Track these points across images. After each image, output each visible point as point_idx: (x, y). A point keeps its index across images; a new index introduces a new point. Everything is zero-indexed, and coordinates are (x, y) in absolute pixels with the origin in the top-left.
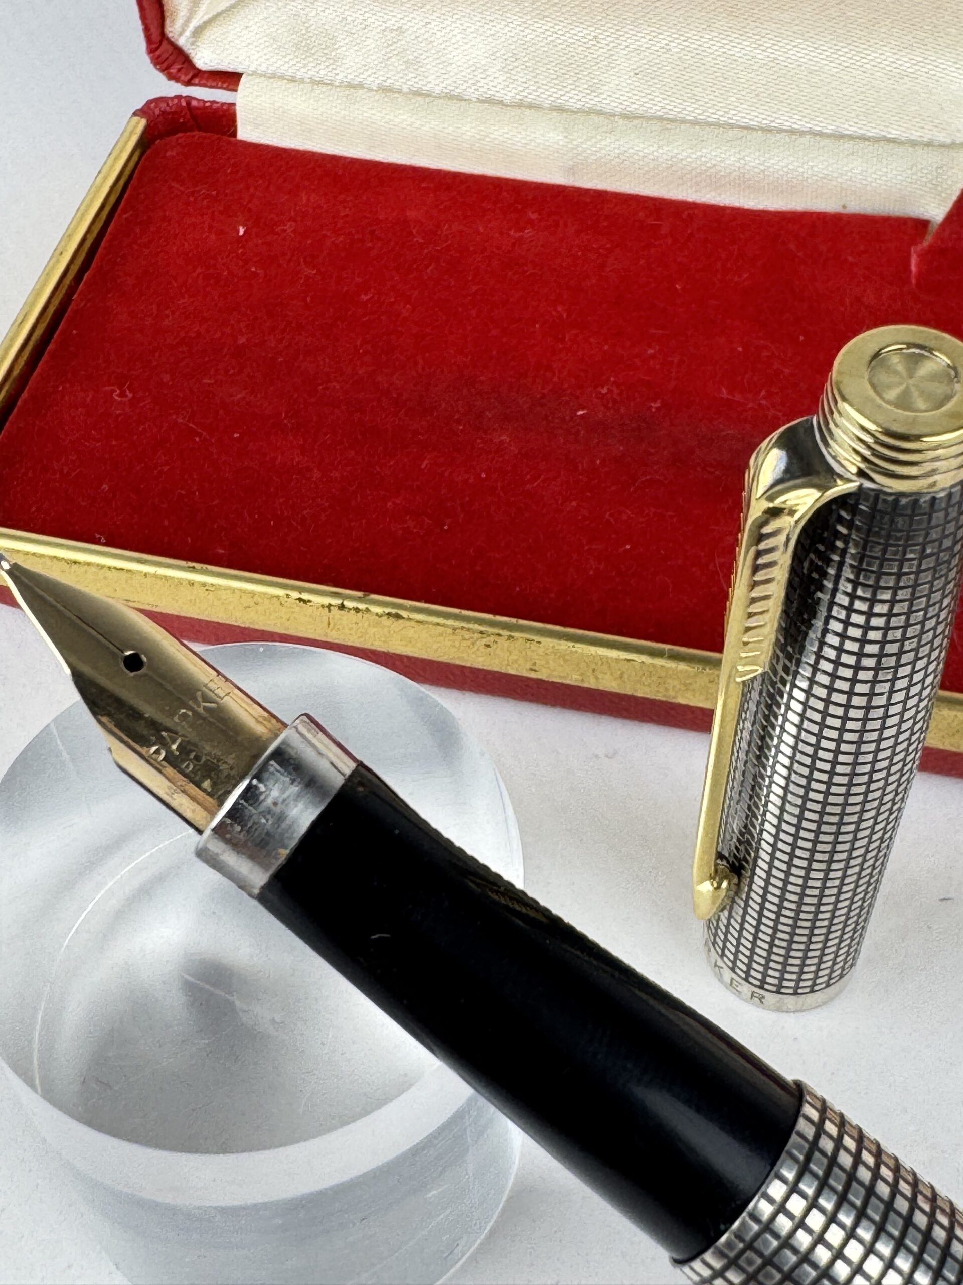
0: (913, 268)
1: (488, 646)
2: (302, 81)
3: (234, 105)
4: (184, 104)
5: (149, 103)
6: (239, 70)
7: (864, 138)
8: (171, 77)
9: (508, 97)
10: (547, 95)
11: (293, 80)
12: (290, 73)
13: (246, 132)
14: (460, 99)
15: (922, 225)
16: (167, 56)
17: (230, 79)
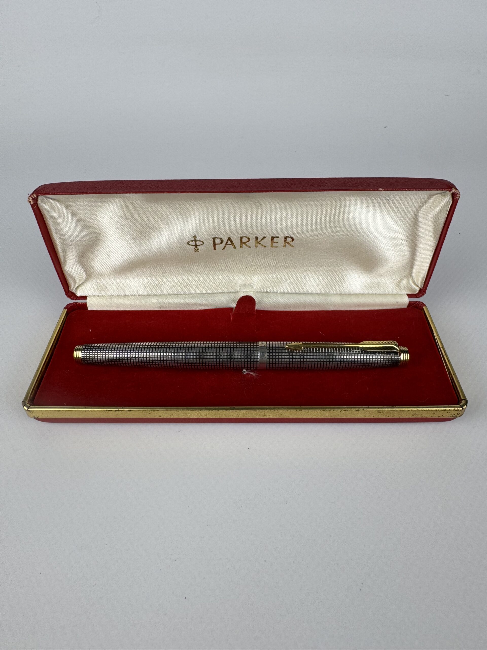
0: (231, 318)
1: (150, 413)
2: (100, 296)
3: (86, 303)
4: (75, 304)
5: (67, 305)
6: (86, 295)
7: (218, 293)
8: (71, 299)
9: (145, 294)
10: (153, 293)
11: (98, 296)
12: (98, 295)
13: (89, 308)
14: (135, 295)
15: (231, 309)
16: (70, 295)
17: (85, 298)
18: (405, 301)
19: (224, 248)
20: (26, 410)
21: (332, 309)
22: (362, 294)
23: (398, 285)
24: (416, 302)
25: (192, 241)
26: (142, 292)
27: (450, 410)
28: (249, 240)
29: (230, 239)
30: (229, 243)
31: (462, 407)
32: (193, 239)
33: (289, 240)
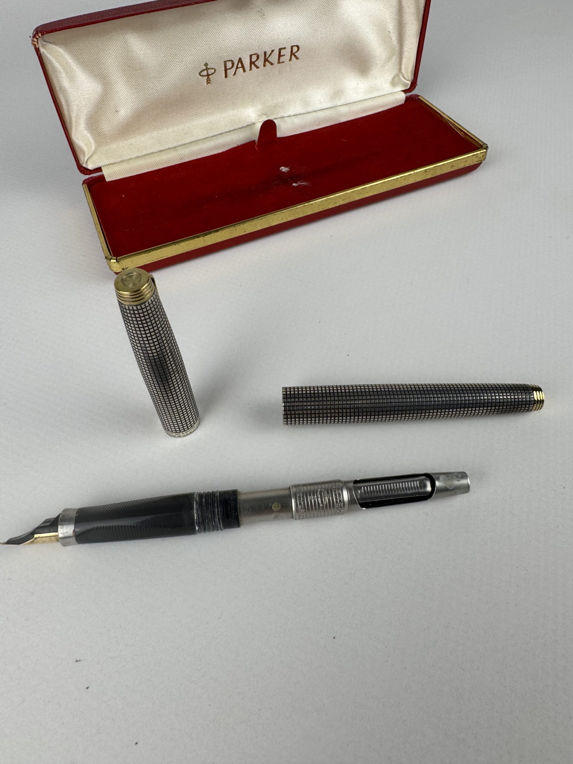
0: (257, 150)
2: (116, 163)
3: (103, 174)
4: (92, 179)
5: (84, 181)
6: (100, 166)
7: (235, 129)
8: (85, 174)
11: (113, 164)
12: (112, 162)
13: (108, 179)
14: (152, 153)
15: (254, 142)
16: (83, 170)
18: (401, 98)
19: (235, 74)
20: (114, 262)
21: (344, 120)
23: (393, 83)
24: (411, 96)
25: (203, 70)
27: (477, 154)
28: (258, 57)
29: (240, 60)
30: (240, 65)
31: (485, 149)
32: (205, 68)
33: (295, 49)
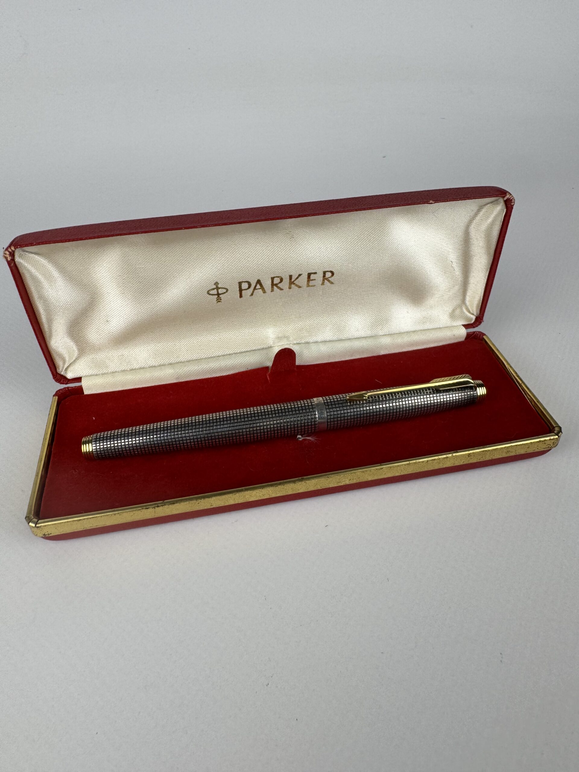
0: (268, 379)
1: (199, 503)
2: (99, 375)
3: (82, 386)
4: (67, 389)
5: (57, 392)
6: (81, 376)
7: (247, 351)
8: (61, 383)
9: (157, 364)
10: (167, 361)
11: (97, 375)
12: (95, 373)
13: (86, 392)
14: (143, 368)
15: (267, 368)
16: (59, 378)
17: (79, 379)
18: (461, 333)
19: (252, 294)
20: (33, 527)
21: (383, 352)
22: (414, 332)
23: (452, 316)
24: (474, 332)
25: (214, 289)
26: (152, 362)
27: (545, 440)
28: (281, 280)
29: (259, 282)
30: (258, 286)
31: (557, 434)
32: (215, 287)
33: (328, 275)
